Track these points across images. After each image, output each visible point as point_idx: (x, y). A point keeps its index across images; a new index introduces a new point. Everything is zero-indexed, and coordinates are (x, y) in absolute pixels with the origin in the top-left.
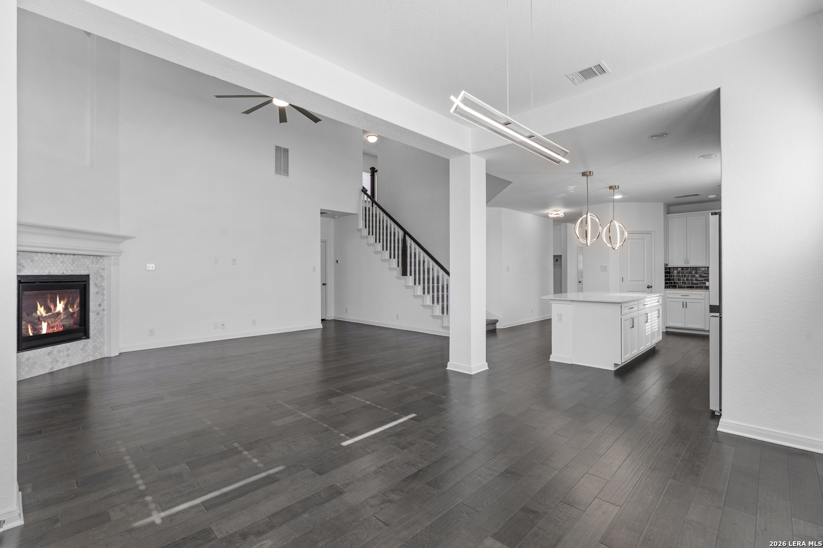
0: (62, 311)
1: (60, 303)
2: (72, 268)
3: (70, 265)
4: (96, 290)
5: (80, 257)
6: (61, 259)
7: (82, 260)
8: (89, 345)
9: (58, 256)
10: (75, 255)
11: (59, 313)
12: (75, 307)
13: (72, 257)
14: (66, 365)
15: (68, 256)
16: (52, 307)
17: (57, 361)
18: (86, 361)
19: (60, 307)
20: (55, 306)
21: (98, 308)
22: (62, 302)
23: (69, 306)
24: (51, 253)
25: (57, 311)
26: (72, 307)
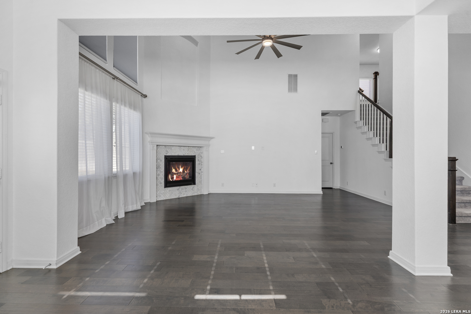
0: (182, 172)
1: (181, 168)
2: (188, 153)
3: (187, 151)
4: (199, 162)
5: (191, 147)
6: (183, 149)
7: (192, 149)
8: (195, 188)
9: (182, 147)
10: (189, 146)
11: (180, 172)
12: (188, 170)
13: (188, 147)
14: (185, 196)
15: (186, 147)
16: (178, 170)
17: (181, 193)
18: (194, 195)
19: (181, 170)
20: (179, 169)
21: (199, 171)
22: (182, 168)
23: (185, 170)
24: (179, 146)
25: (180, 171)
26: (187, 171)
